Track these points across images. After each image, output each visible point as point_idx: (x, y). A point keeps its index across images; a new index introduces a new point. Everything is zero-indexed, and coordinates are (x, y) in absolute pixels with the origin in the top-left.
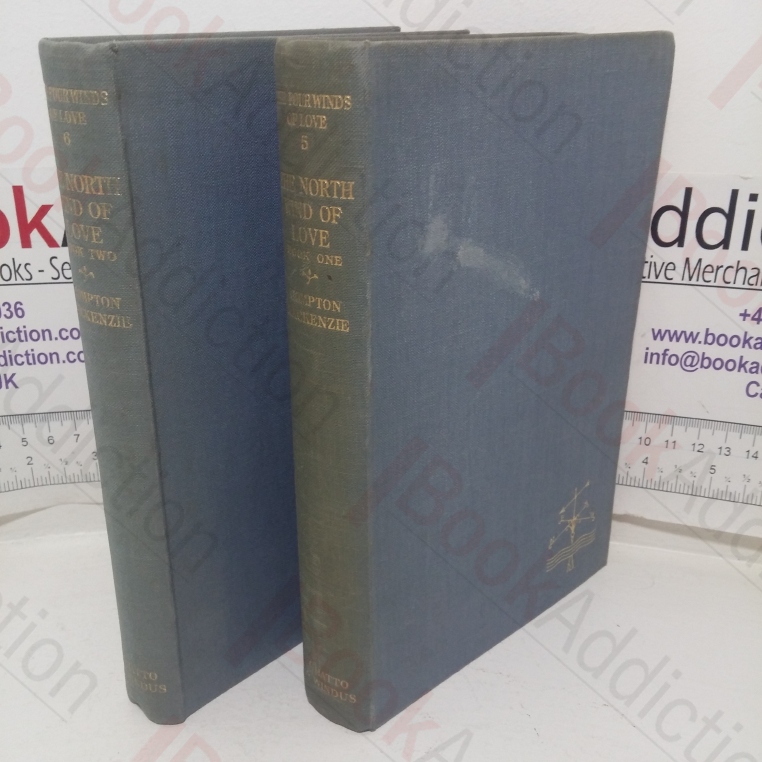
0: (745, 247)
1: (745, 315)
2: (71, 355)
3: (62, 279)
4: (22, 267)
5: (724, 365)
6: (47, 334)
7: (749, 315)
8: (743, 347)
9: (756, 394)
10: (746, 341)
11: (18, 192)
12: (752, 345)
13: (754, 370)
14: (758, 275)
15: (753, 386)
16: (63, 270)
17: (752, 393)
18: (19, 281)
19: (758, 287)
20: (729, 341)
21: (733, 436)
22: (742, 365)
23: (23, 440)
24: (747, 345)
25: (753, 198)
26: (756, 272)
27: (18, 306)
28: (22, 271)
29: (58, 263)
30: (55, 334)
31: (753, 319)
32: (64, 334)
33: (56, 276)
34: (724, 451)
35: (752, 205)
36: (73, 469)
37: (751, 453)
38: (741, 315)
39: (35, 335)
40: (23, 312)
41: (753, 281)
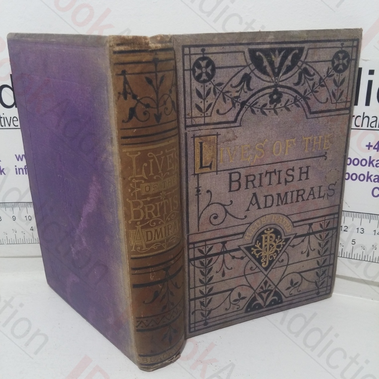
1: (369, 146)
7: (372, 146)
8: (369, 166)
10: (371, 163)
14: (376, 121)
19: (377, 128)
21: (365, 221)
22: (369, 178)
25: (371, 72)
26: (375, 119)
31: (374, 148)
34: (360, 230)
35: (371, 77)
38: (367, 146)
41: (373, 124)
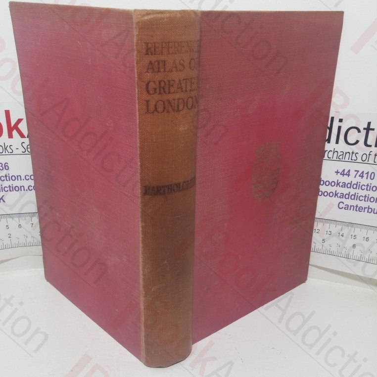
0: (337, 142)
2: (30, 187)
3: (27, 152)
4: (8, 147)
5: (329, 194)
6: (19, 177)
9: (343, 208)
11: (7, 113)
12: (341, 185)
13: (341, 197)
15: (341, 204)
16: (27, 148)
17: (341, 207)
18: (7, 153)
20: (330, 184)
23: (7, 226)
24: (338, 186)
27: (6, 165)
28: (8, 148)
29: (25, 145)
30: (23, 177)
32: (27, 178)
33: (24, 151)
36: (30, 240)
37: (341, 234)
39: (13, 178)
40: (8, 167)
